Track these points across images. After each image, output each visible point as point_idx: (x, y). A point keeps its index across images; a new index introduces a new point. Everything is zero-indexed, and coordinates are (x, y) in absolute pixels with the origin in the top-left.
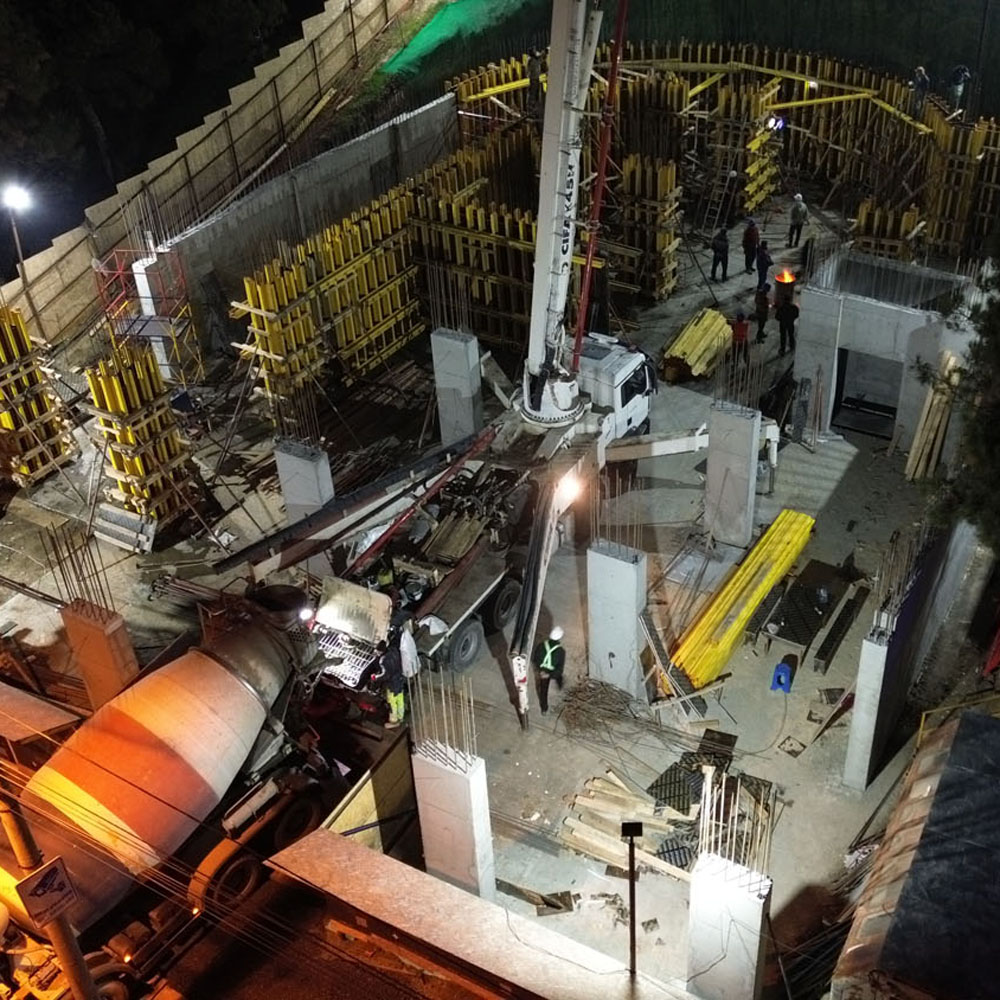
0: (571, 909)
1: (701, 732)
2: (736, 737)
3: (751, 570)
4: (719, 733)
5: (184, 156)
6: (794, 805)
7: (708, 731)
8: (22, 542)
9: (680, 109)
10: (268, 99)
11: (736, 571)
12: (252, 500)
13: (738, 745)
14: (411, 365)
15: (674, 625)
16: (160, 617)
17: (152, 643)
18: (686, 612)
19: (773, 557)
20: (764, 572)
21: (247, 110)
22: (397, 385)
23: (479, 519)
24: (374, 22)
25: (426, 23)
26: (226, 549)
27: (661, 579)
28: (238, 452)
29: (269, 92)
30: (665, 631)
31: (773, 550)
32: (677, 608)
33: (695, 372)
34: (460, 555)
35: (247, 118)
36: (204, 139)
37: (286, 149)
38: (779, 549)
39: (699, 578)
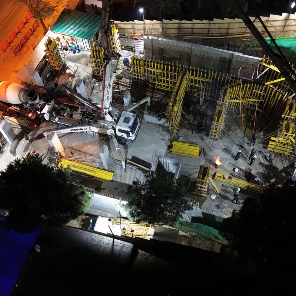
15: (79, 159)
19: (96, 173)
20: (91, 172)
21: (218, 25)
22: (154, 94)
23: (81, 117)
24: (277, 28)
25: (289, 39)
26: (94, 86)
27: (93, 155)
28: (124, 77)
29: (227, 25)
30: (77, 158)
31: (98, 172)
32: (84, 159)
33: (171, 149)
34: (74, 118)
35: (217, 26)
36: (201, 24)
37: (224, 38)
38: (100, 174)
39: (93, 162)
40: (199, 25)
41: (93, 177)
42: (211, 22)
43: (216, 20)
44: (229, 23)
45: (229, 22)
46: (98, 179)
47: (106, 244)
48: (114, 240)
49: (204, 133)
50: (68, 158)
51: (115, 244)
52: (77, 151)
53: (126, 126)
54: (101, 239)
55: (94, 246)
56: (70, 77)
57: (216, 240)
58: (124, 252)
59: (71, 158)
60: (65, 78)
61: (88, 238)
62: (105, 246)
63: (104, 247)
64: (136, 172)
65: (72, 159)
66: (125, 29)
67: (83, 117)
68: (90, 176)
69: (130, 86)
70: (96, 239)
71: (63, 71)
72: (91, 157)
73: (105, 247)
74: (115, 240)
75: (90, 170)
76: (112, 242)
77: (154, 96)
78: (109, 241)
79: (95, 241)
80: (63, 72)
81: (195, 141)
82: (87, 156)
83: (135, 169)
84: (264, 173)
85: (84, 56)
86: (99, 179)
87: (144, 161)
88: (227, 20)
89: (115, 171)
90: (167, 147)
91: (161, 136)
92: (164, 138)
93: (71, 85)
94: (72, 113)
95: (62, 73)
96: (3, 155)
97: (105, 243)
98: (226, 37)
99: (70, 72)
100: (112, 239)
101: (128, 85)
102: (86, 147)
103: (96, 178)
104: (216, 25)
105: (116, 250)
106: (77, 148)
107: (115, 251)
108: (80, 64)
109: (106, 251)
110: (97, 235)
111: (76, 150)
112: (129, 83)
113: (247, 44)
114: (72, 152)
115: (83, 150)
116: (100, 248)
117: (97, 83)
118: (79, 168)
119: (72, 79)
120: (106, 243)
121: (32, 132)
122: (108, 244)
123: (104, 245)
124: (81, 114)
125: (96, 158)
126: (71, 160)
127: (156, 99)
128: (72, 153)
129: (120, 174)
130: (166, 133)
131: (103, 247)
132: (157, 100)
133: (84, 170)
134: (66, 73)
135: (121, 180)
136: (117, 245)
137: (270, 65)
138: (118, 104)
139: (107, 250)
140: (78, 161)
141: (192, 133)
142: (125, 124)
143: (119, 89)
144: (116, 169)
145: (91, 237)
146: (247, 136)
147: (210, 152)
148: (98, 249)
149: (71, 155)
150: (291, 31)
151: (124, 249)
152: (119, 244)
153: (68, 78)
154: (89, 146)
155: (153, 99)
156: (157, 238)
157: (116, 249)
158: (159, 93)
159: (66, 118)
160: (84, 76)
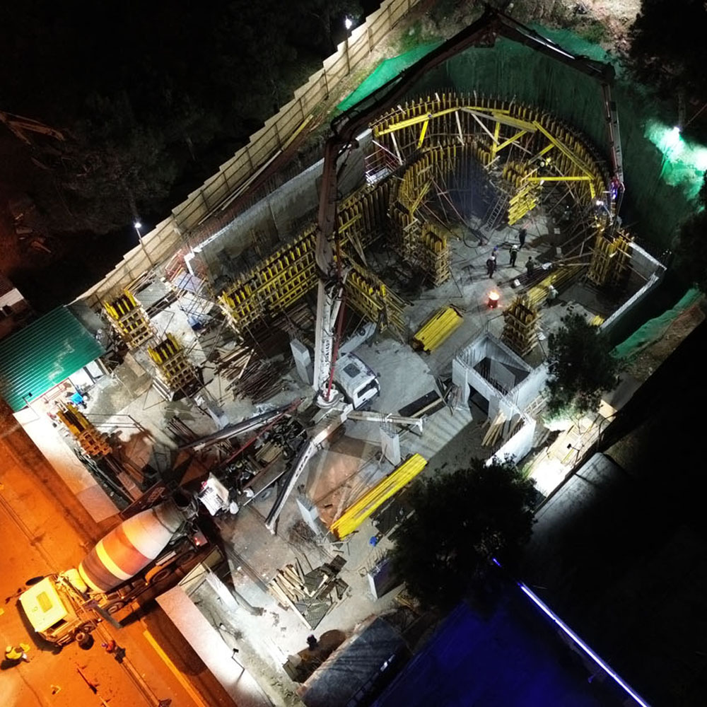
0: (261, 615)
1: (335, 555)
2: (346, 562)
3: (387, 485)
4: (341, 558)
5: (223, 173)
6: (352, 598)
7: (338, 556)
8: (127, 380)
9: (487, 164)
10: (273, 132)
11: (386, 479)
12: (216, 379)
13: (345, 566)
14: (305, 308)
15: (349, 501)
16: (167, 438)
17: (162, 452)
18: (356, 495)
19: (399, 480)
20: (392, 487)
21: (259, 142)
22: (295, 320)
23: (280, 447)
24: (340, 74)
25: (370, 73)
26: (199, 407)
27: (355, 473)
28: (218, 348)
29: (273, 129)
30: (345, 502)
31: (401, 476)
32: (354, 491)
33: (425, 349)
34: (269, 461)
35: (260, 144)
36: (234, 162)
37: (281, 153)
38: (404, 476)
39: (370, 478)
40: (231, 168)
41: (401, 490)
42: (248, 145)
43: (253, 138)
44: (275, 124)
45: (272, 124)
46: (409, 486)
47: (579, 489)
48: (577, 475)
49: (423, 289)
50: (333, 518)
51: (584, 475)
52: (330, 496)
53: (363, 377)
54: (567, 493)
55: (573, 507)
56: (142, 439)
57: (644, 347)
58: (603, 470)
59: (336, 512)
60: (136, 449)
61: (556, 510)
62: (580, 491)
63: (581, 493)
64: (432, 421)
65: (340, 511)
66: (111, 289)
67: (281, 443)
68: (395, 495)
69: (247, 348)
70: (563, 500)
71: (118, 445)
72: (357, 479)
73: (583, 493)
74: (579, 473)
75: (388, 488)
76: (579, 479)
77: (297, 322)
78: (576, 482)
79: (565, 502)
80: (120, 447)
81: (430, 310)
82: (350, 485)
83: (427, 420)
84: (539, 254)
85: (107, 394)
86: (409, 483)
87: (419, 400)
88: (269, 123)
89: (409, 452)
90: (415, 355)
91: (388, 351)
92: (395, 350)
93: (164, 445)
94: (255, 460)
95: (119, 449)
96: (246, 634)
97: (575, 489)
98: (282, 149)
99: (129, 434)
100: (575, 477)
101: (241, 351)
102: (329, 477)
103: (404, 487)
104: (257, 144)
105: (596, 479)
106: (323, 493)
107: (595, 482)
108: (123, 408)
109: (590, 494)
110: (557, 495)
111: (325, 497)
112: (239, 347)
113: (325, 131)
114: (326, 505)
115: (333, 486)
116: (580, 500)
117: (196, 399)
118: (372, 502)
119: (151, 438)
120: (577, 487)
121: (230, 562)
122: (580, 487)
123: (578, 493)
124: (273, 443)
125: (364, 471)
126: (343, 513)
127: (305, 323)
128: (326, 507)
129: (420, 447)
130: (386, 343)
131: (582, 496)
132: (309, 321)
133: (382, 496)
134: (125, 443)
135: (434, 451)
136: (589, 474)
137: (388, 128)
138: (274, 385)
139: (588, 492)
140: (352, 503)
141: (412, 305)
142: (359, 376)
143: (239, 369)
144: (408, 449)
145: (556, 505)
146: (467, 239)
147: (464, 300)
148: (580, 503)
149: (330, 510)
150: (358, 62)
151: (600, 468)
152: (588, 471)
153: (145, 444)
154: (332, 471)
155: (302, 326)
156: (621, 406)
157: (594, 478)
158: (298, 310)
159: (260, 474)
160: (160, 413)
